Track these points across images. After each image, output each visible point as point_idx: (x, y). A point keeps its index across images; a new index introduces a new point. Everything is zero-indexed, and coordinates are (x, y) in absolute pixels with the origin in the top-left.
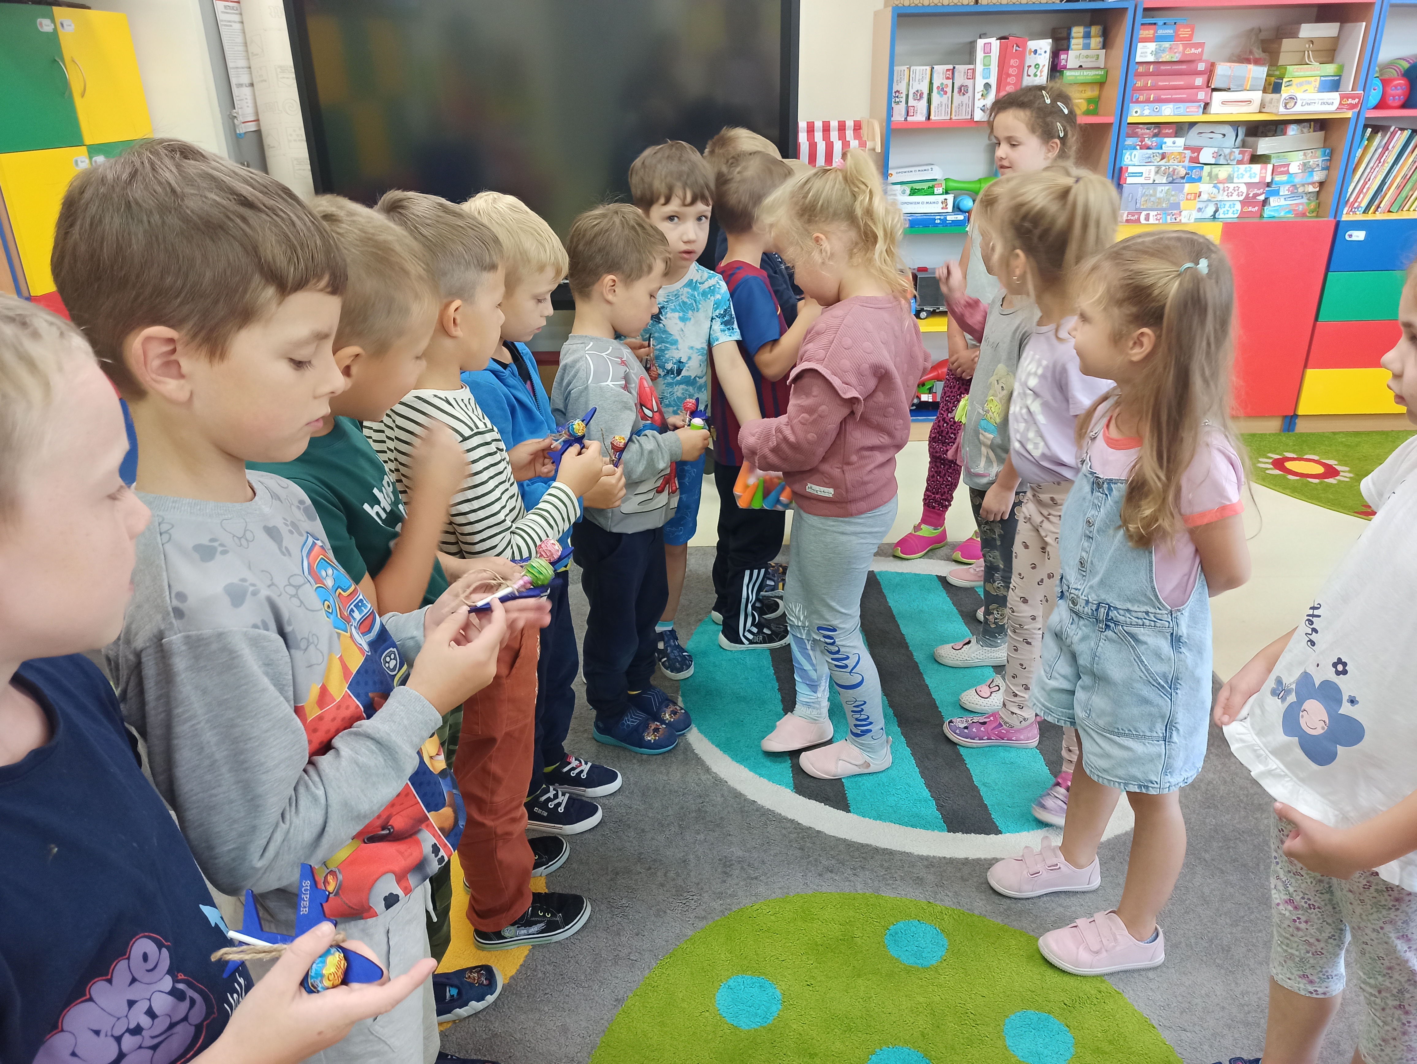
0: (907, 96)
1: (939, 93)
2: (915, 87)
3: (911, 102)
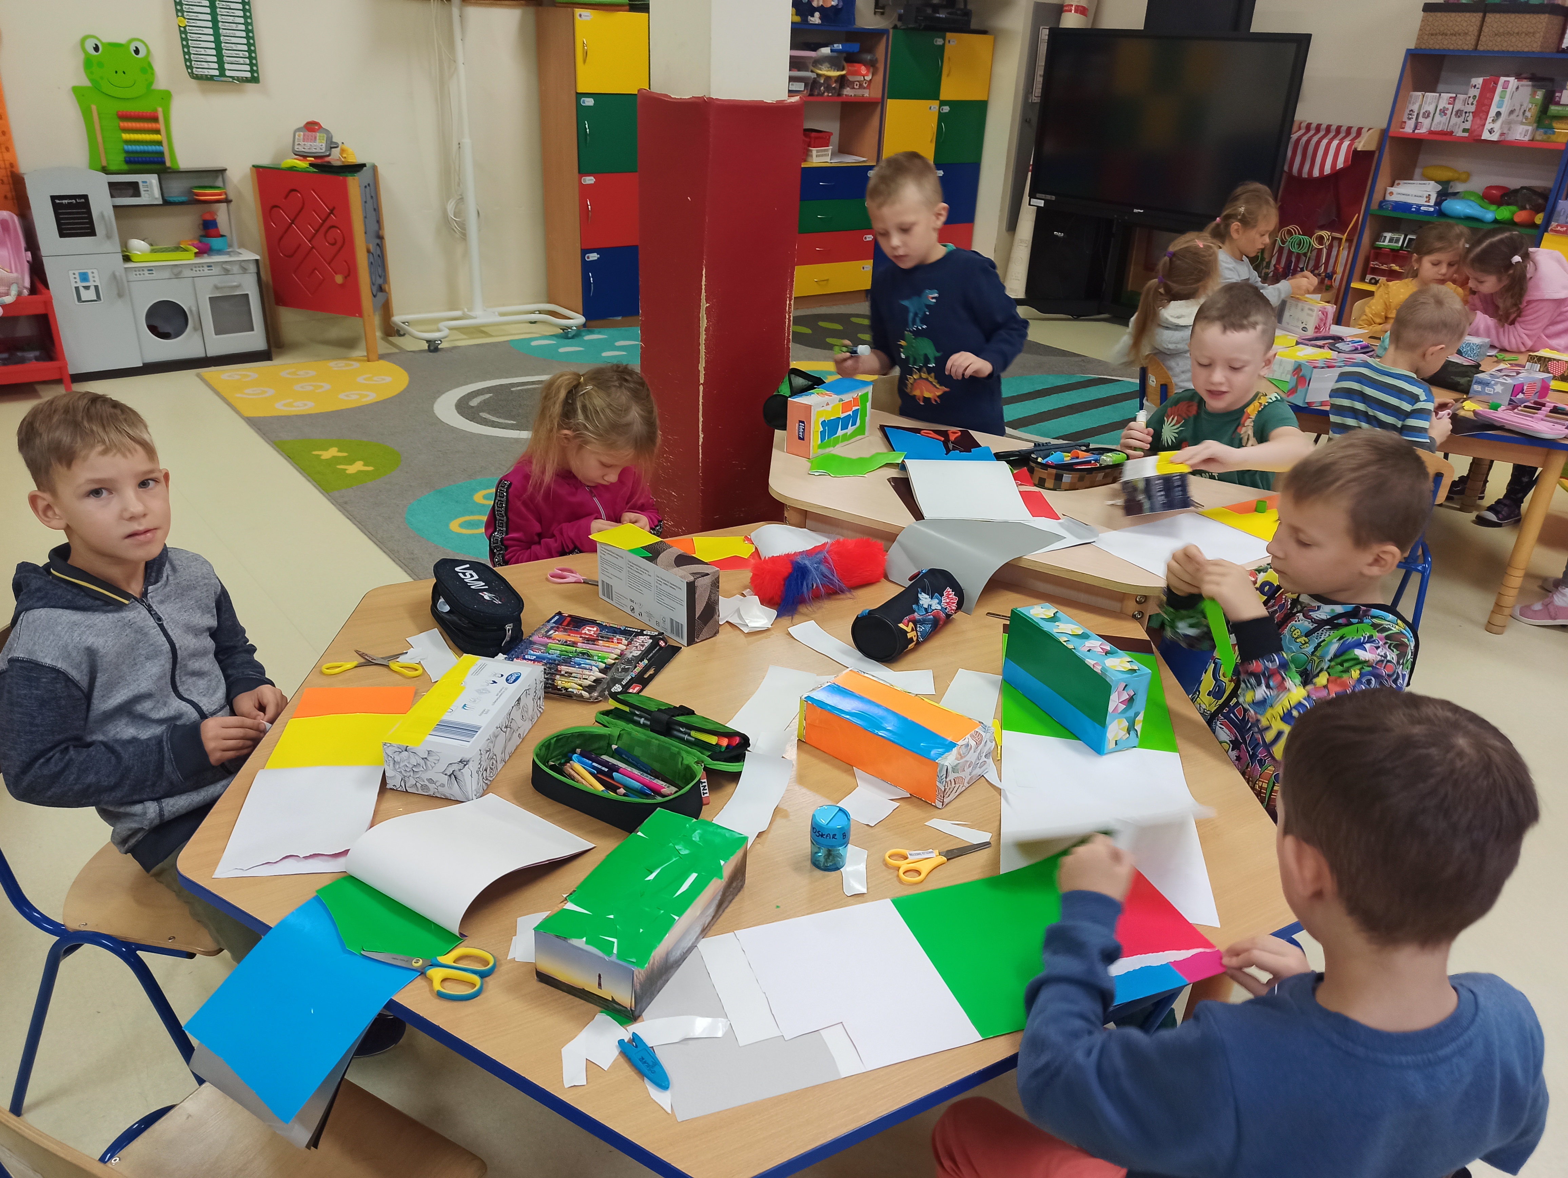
0: (1418, 115)
1: (1440, 114)
2: (1427, 108)
3: (1421, 119)
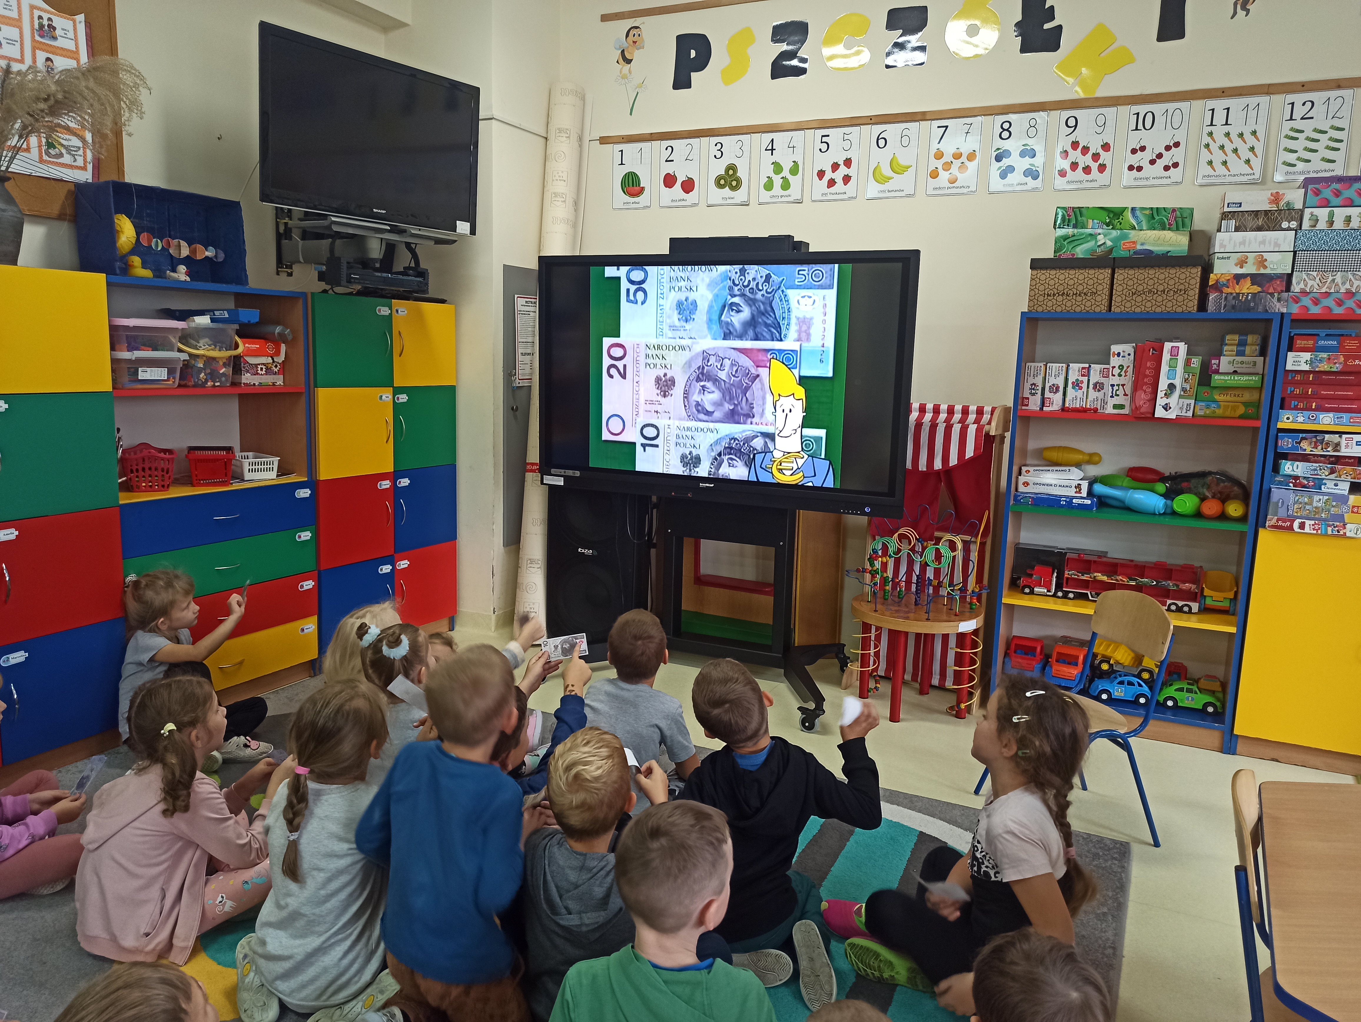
0: (1043, 389)
1: (1073, 388)
2: (1051, 381)
3: (1047, 395)
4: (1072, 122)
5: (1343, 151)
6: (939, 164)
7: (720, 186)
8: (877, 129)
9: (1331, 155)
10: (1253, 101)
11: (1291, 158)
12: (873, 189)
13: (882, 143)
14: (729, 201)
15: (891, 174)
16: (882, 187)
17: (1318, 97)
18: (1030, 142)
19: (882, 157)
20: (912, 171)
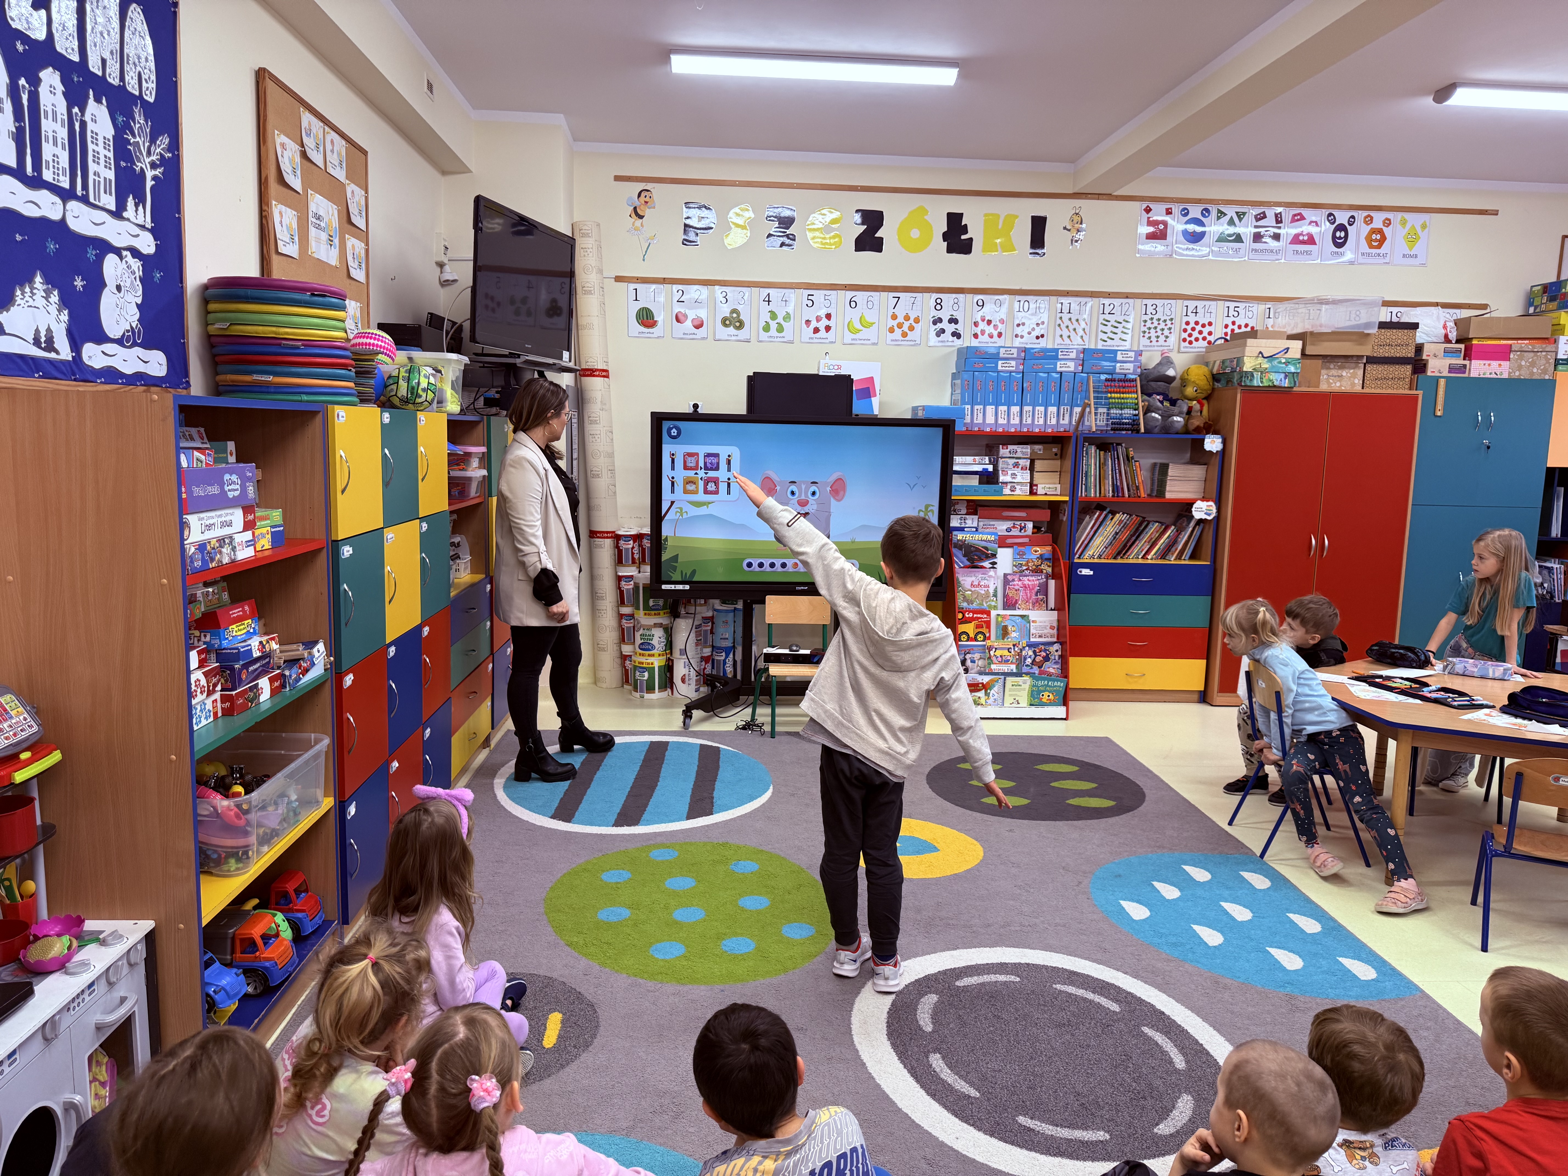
4: (980, 303)
5: (1130, 335)
6: (895, 323)
7: (725, 325)
8: (850, 294)
9: (1124, 337)
10: (1083, 300)
11: (1105, 337)
12: (848, 337)
13: (853, 304)
14: (734, 338)
15: (861, 328)
16: (854, 336)
17: (1117, 302)
18: (954, 313)
19: (854, 315)
20: (875, 326)
